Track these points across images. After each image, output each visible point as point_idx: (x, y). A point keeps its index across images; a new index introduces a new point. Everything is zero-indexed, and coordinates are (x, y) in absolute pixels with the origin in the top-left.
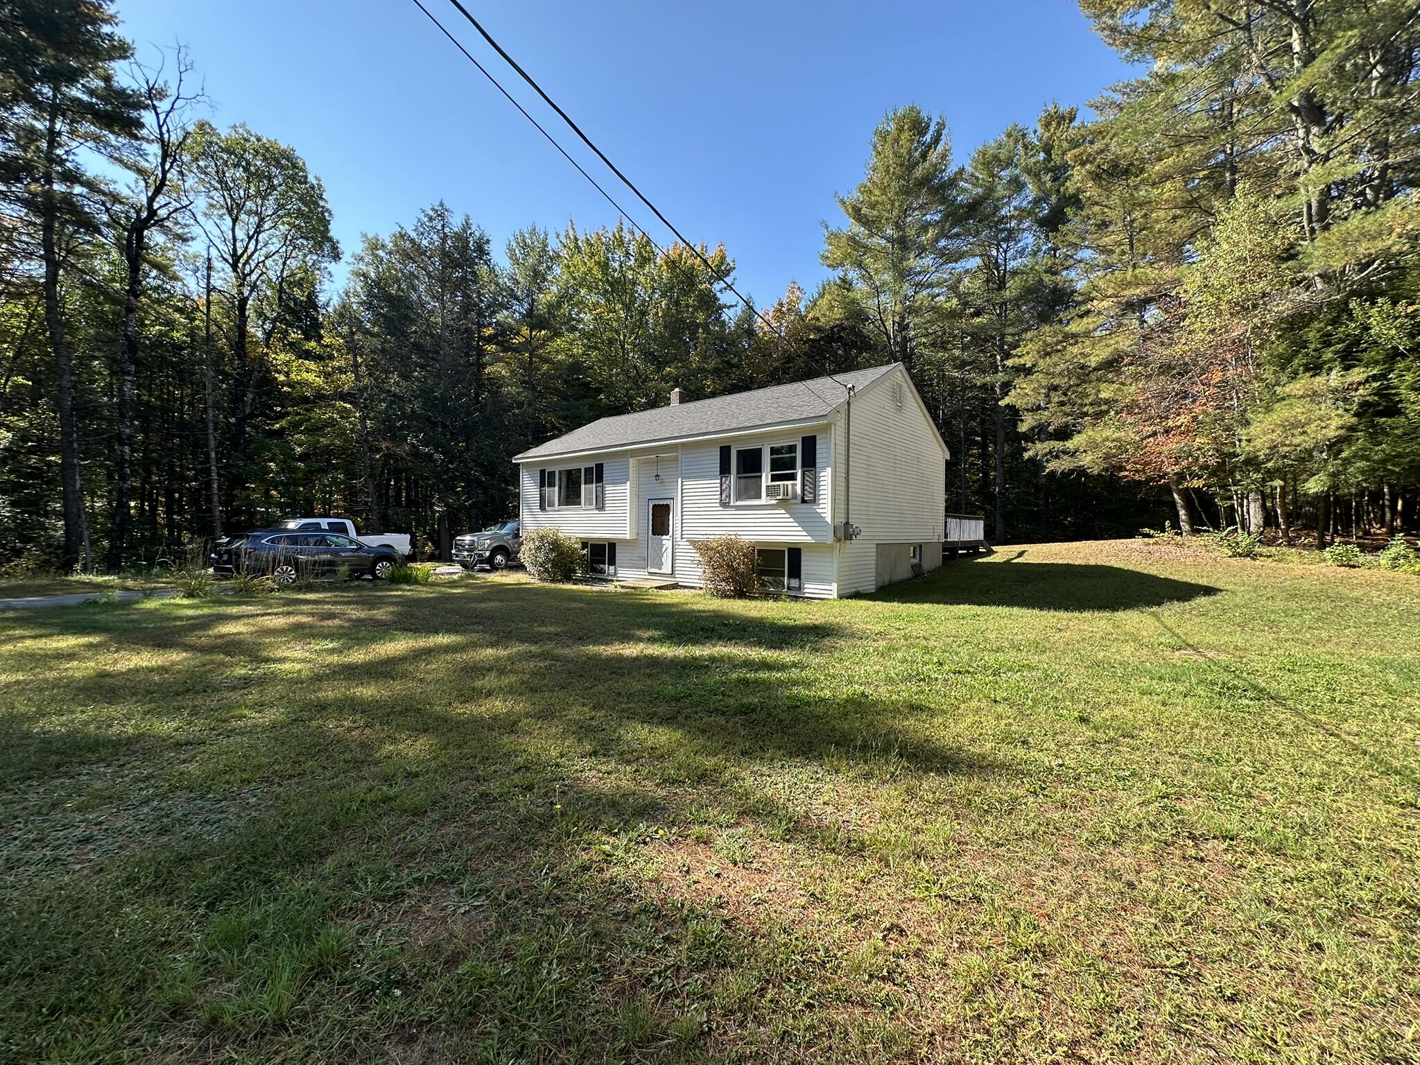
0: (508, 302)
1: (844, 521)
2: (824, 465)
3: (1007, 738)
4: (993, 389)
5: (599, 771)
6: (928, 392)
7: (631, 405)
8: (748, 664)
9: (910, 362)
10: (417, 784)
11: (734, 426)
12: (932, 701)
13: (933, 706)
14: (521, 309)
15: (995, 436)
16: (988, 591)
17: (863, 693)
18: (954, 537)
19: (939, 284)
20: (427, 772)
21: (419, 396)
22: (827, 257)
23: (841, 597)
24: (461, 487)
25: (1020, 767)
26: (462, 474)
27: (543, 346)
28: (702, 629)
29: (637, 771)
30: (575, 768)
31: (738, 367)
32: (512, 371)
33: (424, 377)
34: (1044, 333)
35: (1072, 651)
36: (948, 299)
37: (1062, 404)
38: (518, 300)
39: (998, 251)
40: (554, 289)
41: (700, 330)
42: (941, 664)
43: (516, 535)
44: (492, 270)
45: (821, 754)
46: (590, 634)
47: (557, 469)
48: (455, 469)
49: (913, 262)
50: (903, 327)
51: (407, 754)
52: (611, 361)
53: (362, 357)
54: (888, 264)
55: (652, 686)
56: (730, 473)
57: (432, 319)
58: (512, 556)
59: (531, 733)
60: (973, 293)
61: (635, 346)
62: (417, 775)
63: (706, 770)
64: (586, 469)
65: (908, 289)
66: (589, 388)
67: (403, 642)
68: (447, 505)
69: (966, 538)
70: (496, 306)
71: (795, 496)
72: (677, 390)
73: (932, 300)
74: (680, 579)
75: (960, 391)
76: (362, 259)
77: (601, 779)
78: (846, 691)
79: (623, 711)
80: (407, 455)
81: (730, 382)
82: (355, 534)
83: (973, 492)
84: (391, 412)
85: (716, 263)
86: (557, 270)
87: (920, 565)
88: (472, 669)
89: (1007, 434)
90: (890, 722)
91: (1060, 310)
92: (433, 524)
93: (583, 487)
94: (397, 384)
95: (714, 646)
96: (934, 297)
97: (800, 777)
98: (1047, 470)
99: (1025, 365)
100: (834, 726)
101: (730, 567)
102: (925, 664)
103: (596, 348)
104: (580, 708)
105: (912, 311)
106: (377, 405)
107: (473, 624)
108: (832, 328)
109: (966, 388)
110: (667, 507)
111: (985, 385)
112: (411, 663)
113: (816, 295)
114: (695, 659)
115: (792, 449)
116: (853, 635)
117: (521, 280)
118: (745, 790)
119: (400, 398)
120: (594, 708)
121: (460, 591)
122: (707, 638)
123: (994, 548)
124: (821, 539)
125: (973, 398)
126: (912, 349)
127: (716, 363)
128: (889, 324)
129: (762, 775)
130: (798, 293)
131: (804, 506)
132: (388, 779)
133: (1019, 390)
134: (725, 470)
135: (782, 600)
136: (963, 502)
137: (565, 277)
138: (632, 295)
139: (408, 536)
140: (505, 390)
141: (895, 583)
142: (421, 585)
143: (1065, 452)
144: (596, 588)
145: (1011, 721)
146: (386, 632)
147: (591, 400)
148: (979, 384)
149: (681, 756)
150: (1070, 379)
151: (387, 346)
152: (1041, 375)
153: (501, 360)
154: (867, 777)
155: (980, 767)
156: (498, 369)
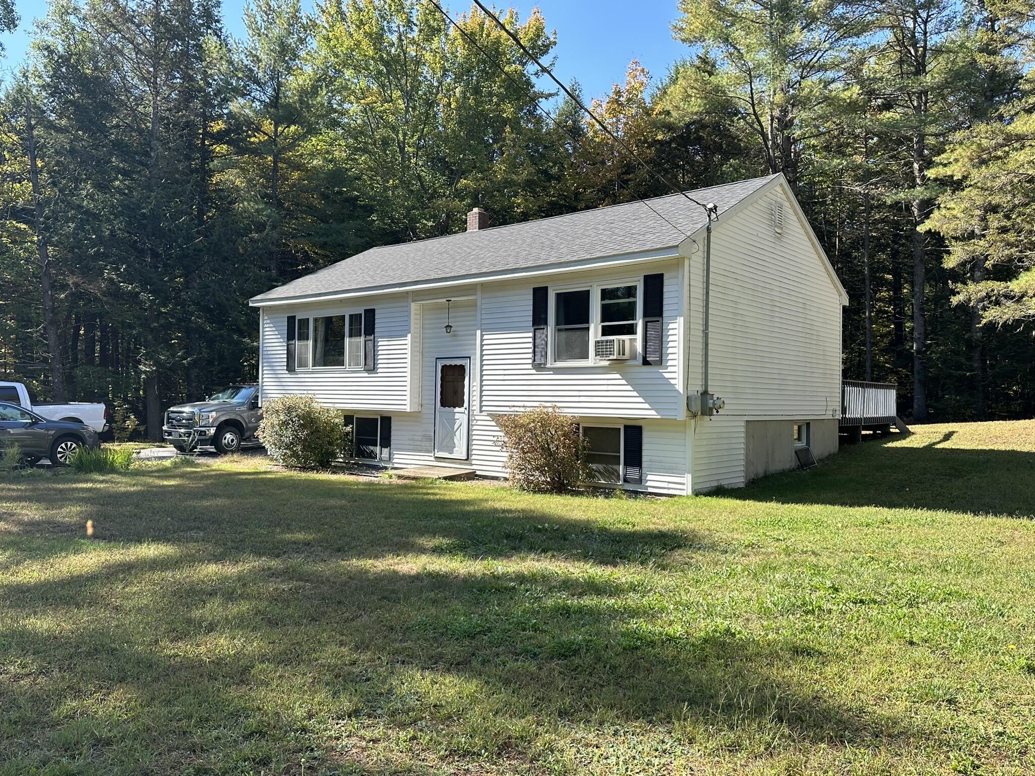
0: (245, 87)
1: (701, 389)
2: (673, 313)
3: (927, 696)
4: (908, 207)
5: (362, 738)
6: (818, 213)
7: (413, 229)
8: (568, 585)
9: (795, 171)
10: (109, 754)
11: (553, 260)
12: (825, 643)
13: (824, 649)
14: (263, 96)
15: (912, 274)
16: (904, 487)
17: (728, 630)
18: (856, 412)
19: (835, 66)
20: (123, 739)
21: (122, 213)
22: (682, 29)
23: (697, 493)
24: (177, 338)
25: (944, 736)
26: (180, 320)
27: (292, 146)
28: (508, 536)
29: (414, 738)
30: (328, 733)
31: (558, 179)
32: (250, 181)
33: (128, 188)
34: (978, 133)
35: (1019, 572)
36: (848, 86)
37: (1004, 230)
38: (259, 84)
39: (915, 21)
40: (308, 70)
41: (508, 129)
42: (837, 590)
43: (254, 405)
44: (224, 43)
45: (669, 716)
46: (354, 543)
47: (311, 316)
48: (170, 314)
49: (798, 36)
50: (785, 124)
51: (96, 713)
52: (386, 170)
53: (43, 160)
54: (765, 39)
55: (437, 617)
56: (546, 323)
57: (141, 109)
58: (247, 434)
59: (268, 685)
60: (881, 79)
61: (419, 149)
62: (109, 743)
63: (510, 737)
64: (351, 316)
65: (791, 72)
66: (355, 205)
67: (94, 554)
68: (157, 363)
69: (871, 414)
70: (227, 92)
71: (634, 356)
72: (476, 210)
73: (825, 87)
74: (477, 466)
75: (864, 211)
76: (46, 27)
77: (364, 749)
78: (703, 627)
79: (397, 652)
80: (104, 294)
81: (548, 200)
82: (28, 402)
83: (881, 350)
84: (81, 235)
85: (531, 35)
86: (314, 43)
87: (807, 450)
88: (188, 593)
89: (928, 271)
90: (765, 671)
91: (1001, 103)
92: (137, 390)
93: (347, 340)
94: (91, 197)
95: (523, 559)
96: (827, 84)
97: (640, 748)
98: (984, 321)
99: (952, 176)
100: (687, 677)
101: (546, 450)
102: (814, 589)
103: (365, 151)
104: (336, 649)
105: (797, 102)
106: (62, 226)
107: (190, 529)
108: (688, 126)
109: (872, 207)
110: (462, 368)
111: (897, 203)
112: (103, 585)
113: (666, 81)
114: (496, 578)
115: (630, 291)
116: (713, 547)
117: (263, 57)
118: (564, 766)
119: (96, 217)
120: (357, 648)
121: (172, 483)
122: (514, 549)
123: (911, 428)
124: (670, 415)
125: (882, 221)
126: (797, 154)
127: (530, 174)
128: (766, 120)
129: (587, 745)
130: (642, 78)
131: (647, 368)
132: (70, 748)
133: (944, 211)
134: (539, 319)
135: (617, 496)
136: (868, 364)
137: (323, 53)
138: (415, 79)
139: (102, 407)
140: (239, 206)
141: (772, 475)
142: (120, 473)
143: (1008, 297)
144: (363, 479)
145: (932, 670)
146: (69, 540)
147: (359, 222)
148: (889, 202)
149: (475, 717)
150: (1014, 196)
151: (79, 145)
152: (975, 191)
153: (234, 166)
154: (734, 748)
155: (889, 736)
156: (232, 178)
